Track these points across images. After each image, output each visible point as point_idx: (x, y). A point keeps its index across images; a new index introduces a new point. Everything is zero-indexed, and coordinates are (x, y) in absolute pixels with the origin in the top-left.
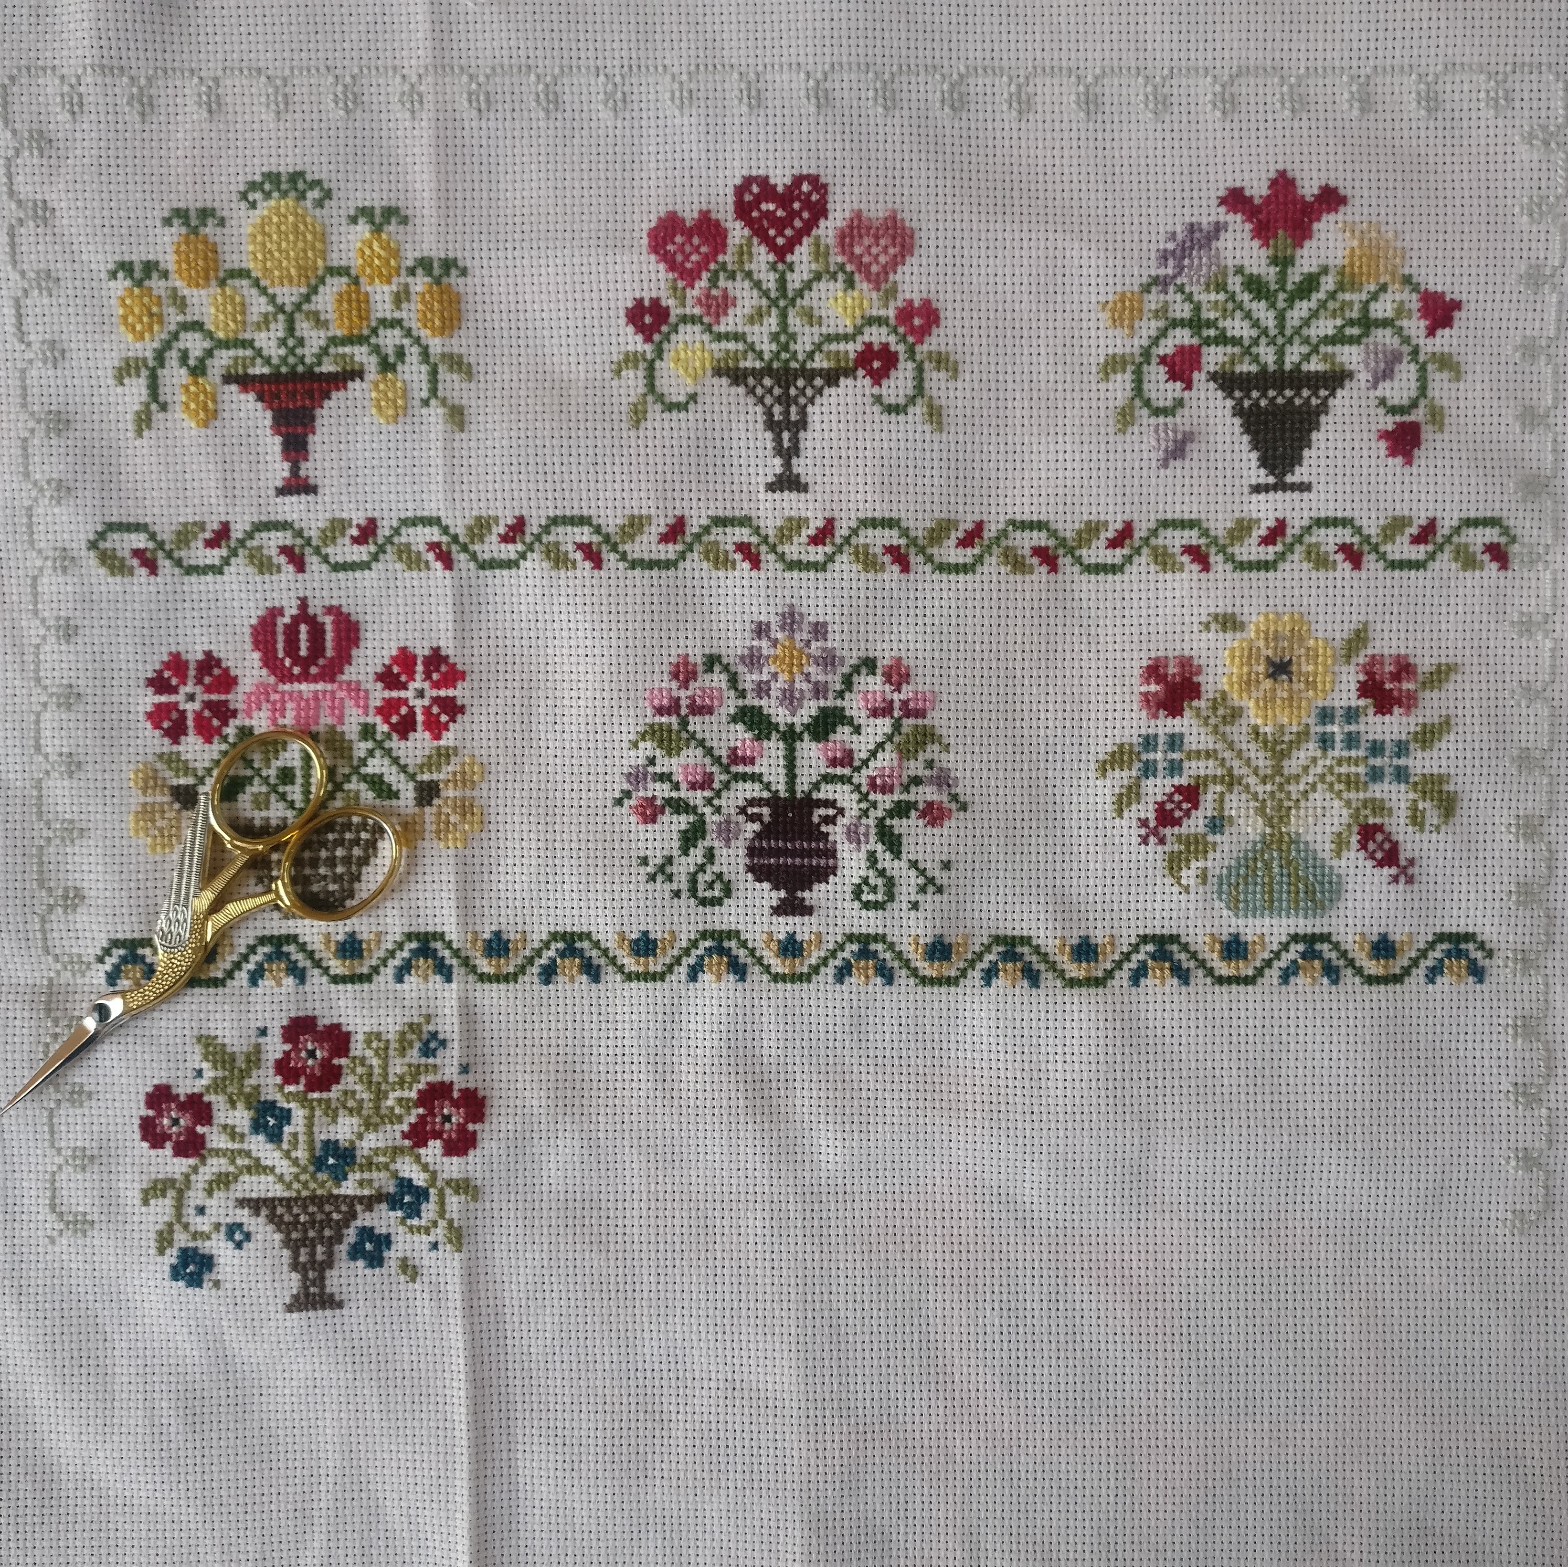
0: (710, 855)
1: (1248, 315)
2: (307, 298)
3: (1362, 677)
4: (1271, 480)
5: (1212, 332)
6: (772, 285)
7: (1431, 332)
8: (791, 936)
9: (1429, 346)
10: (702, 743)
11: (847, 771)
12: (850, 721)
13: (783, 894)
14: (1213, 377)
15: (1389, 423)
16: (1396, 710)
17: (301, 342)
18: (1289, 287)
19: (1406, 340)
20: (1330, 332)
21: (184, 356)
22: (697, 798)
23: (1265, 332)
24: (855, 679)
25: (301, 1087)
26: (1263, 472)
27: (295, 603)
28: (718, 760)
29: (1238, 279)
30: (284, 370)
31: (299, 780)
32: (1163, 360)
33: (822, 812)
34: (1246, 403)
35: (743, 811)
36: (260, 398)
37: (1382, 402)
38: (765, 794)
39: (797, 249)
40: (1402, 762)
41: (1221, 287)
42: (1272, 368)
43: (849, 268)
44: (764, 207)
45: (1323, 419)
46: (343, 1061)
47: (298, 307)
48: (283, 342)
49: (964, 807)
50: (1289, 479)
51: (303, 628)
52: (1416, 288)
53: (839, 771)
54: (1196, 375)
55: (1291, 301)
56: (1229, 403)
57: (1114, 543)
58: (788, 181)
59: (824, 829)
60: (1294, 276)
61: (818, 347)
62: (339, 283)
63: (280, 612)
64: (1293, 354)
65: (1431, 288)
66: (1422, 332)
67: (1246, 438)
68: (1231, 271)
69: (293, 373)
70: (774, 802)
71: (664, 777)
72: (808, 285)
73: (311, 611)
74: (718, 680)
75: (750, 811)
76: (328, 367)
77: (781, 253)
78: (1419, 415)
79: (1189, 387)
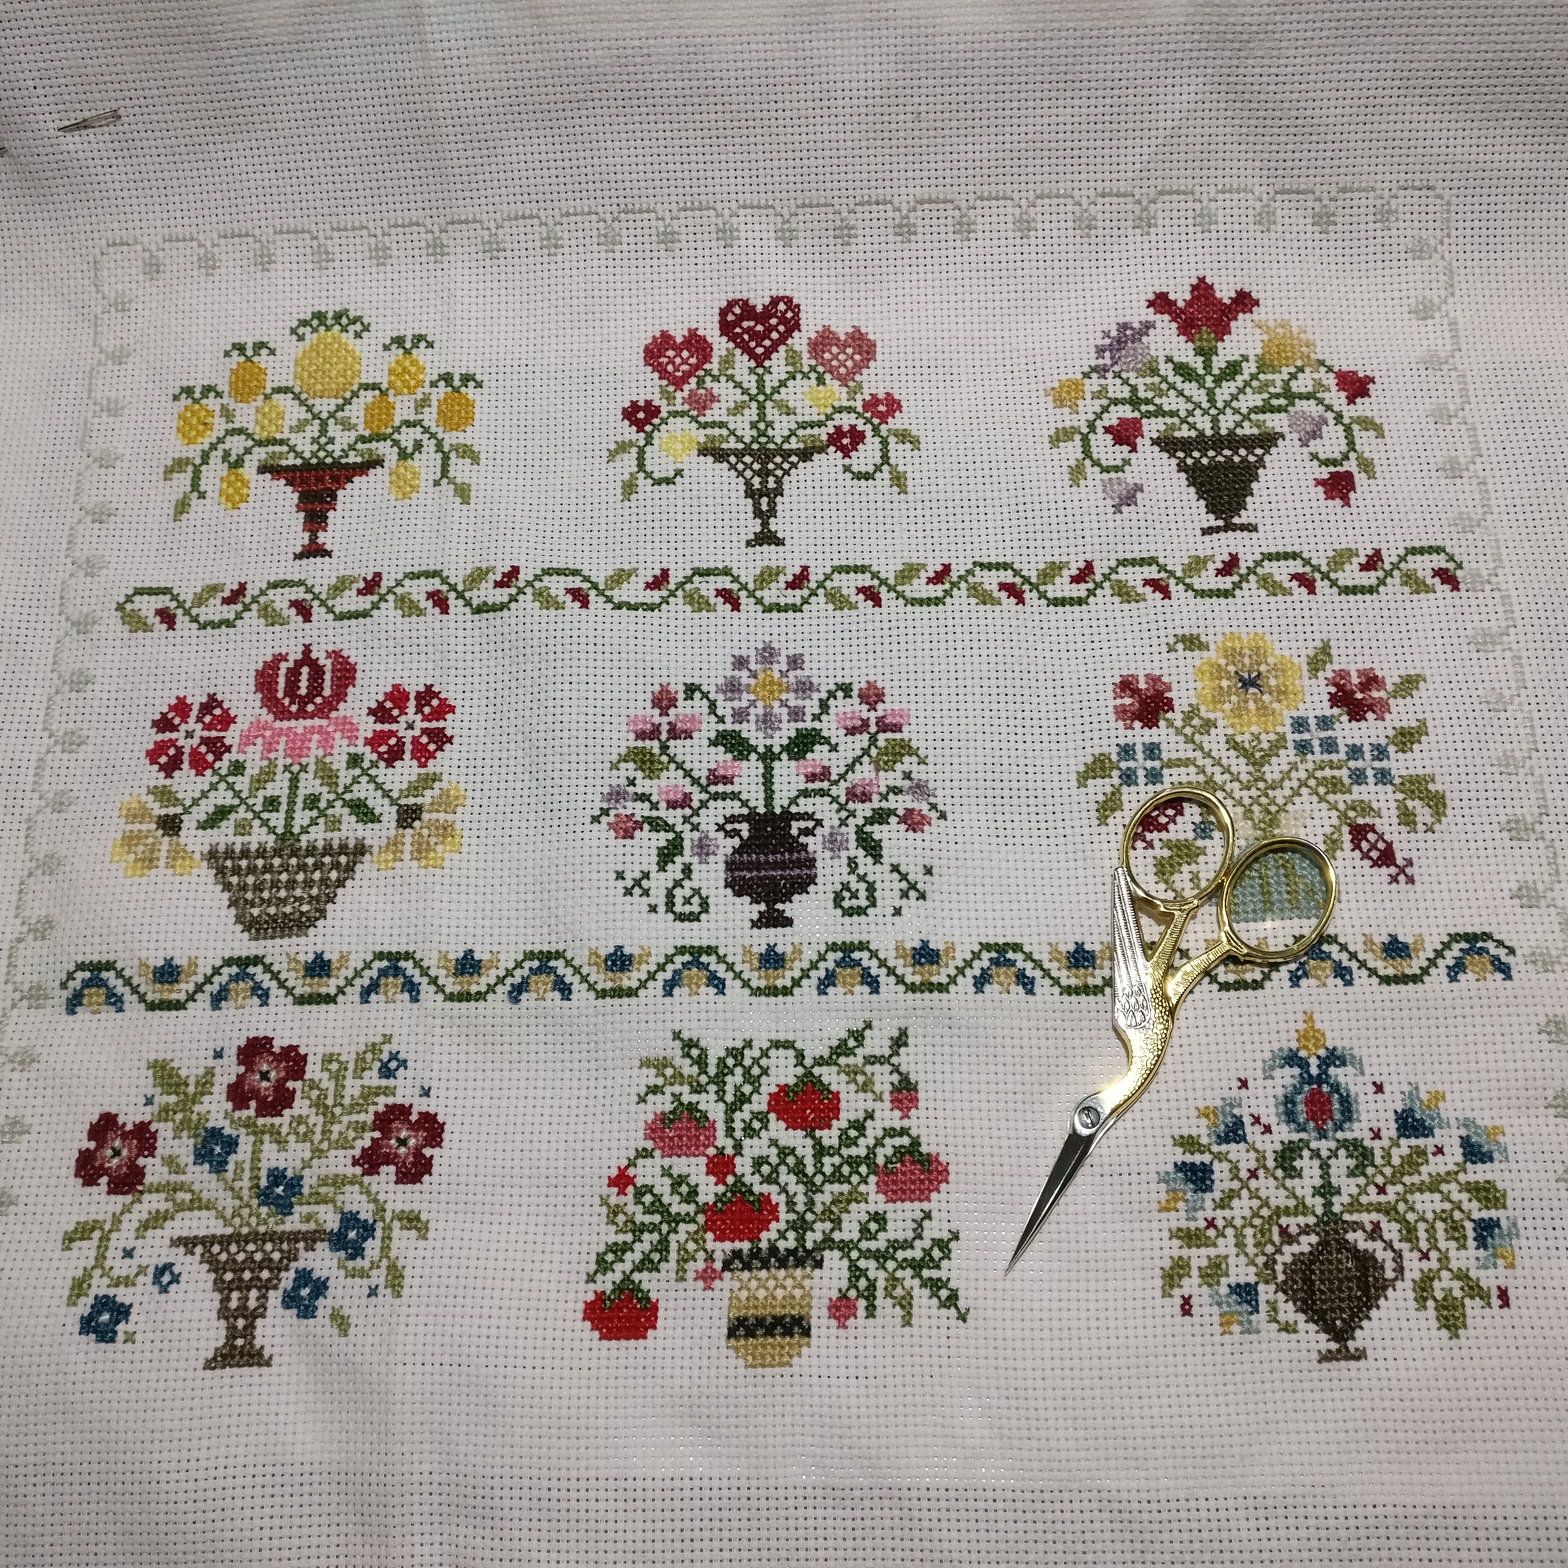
0: (687, 871)
1: (1181, 393)
2: (340, 408)
3: (1333, 690)
4: (1221, 523)
5: (1151, 408)
6: (754, 385)
7: (1351, 400)
8: (771, 948)
9: (1349, 412)
10: (680, 766)
11: (825, 785)
12: (827, 741)
13: (763, 907)
14: (1155, 442)
15: (1324, 473)
16: (1370, 716)
17: (331, 441)
18: (1216, 371)
19: (1329, 408)
20: (1260, 403)
21: (227, 454)
22: (674, 817)
23: (1198, 405)
24: (832, 702)
25: (252, 1112)
26: (1212, 517)
27: (301, 649)
28: (695, 781)
29: (1170, 366)
30: (314, 461)
31: (284, 807)
32: (1108, 430)
33: (803, 824)
34: (1189, 461)
35: (720, 828)
36: (289, 483)
37: (1314, 456)
38: (745, 811)
39: (774, 356)
40: (1385, 764)
41: (1154, 372)
42: (1209, 432)
43: (821, 369)
44: (745, 324)
45: (1261, 471)
46: (298, 1085)
47: (332, 415)
48: (314, 441)
49: (943, 816)
50: (1236, 520)
51: (305, 670)
52: (1330, 369)
53: (817, 785)
54: (1139, 440)
55: (1218, 381)
56: (1174, 462)
57: (1077, 579)
58: (767, 301)
59: (802, 839)
60: (1218, 363)
61: (793, 433)
62: (369, 396)
63: (283, 658)
64: (1227, 423)
65: (1344, 369)
66: (1344, 401)
67: (1192, 490)
68: (1162, 360)
69: (321, 464)
70: (751, 818)
71: (643, 798)
72: (783, 384)
73: (314, 655)
74: (699, 705)
75: (729, 827)
76: (353, 458)
77: (759, 360)
78: (1350, 466)
79: (1134, 450)
